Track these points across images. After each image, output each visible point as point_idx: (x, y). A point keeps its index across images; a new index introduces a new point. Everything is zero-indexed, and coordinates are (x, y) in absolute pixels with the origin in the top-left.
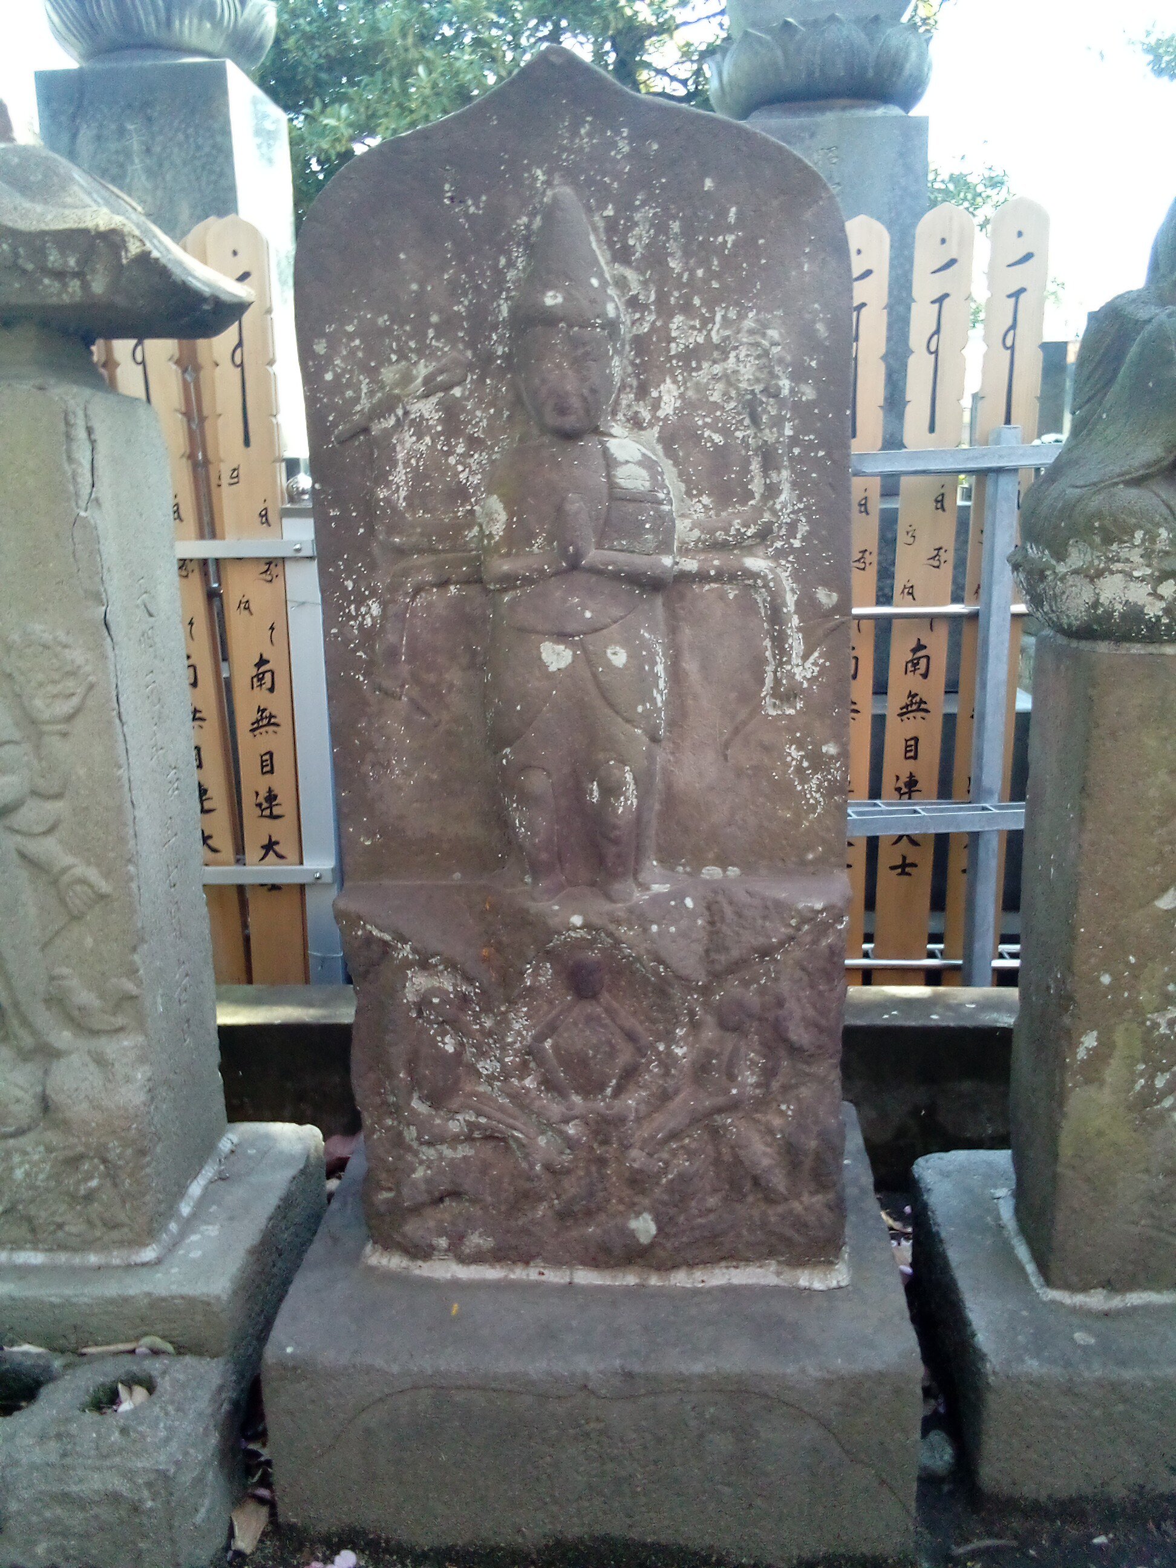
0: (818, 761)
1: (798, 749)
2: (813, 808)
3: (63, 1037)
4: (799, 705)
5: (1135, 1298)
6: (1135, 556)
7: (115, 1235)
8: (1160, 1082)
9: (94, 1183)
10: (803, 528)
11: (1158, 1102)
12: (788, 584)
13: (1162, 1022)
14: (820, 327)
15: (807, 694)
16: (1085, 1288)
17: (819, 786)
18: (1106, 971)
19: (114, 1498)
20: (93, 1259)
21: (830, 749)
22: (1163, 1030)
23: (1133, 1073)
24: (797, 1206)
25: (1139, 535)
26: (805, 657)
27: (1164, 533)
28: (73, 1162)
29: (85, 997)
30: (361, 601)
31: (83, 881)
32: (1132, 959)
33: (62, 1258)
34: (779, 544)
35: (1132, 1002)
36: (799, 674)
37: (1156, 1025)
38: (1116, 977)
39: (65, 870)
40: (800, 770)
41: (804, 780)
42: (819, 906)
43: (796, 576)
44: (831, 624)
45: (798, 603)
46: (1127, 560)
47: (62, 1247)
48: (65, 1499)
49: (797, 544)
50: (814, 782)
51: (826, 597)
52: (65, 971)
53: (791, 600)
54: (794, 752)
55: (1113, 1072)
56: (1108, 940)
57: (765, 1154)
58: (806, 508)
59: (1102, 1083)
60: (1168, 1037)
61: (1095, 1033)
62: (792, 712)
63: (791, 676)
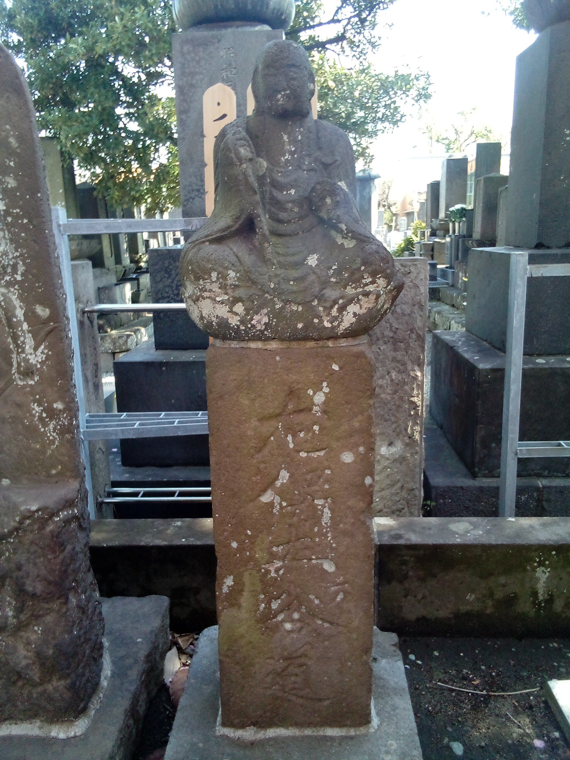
0: (52, 414)
1: (39, 405)
2: (53, 442)
4: (36, 378)
5: (272, 733)
8: (275, 605)
10: (21, 268)
11: (275, 616)
13: (272, 569)
14: (12, 140)
15: (40, 372)
16: (242, 726)
17: (55, 429)
18: (234, 540)
21: (59, 405)
22: (273, 574)
23: (257, 600)
25: (214, 275)
26: (36, 349)
27: (232, 274)
32: (249, 532)
34: (7, 278)
35: (252, 558)
36: (33, 360)
37: (268, 572)
38: (241, 543)
40: (41, 419)
41: (45, 425)
43: (20, 297)
44: (48, 329)
45: (25, 315)
46: (211, 291)
49: (19, 278)
50: (51, 426)
51: (43, 312)
53: (20, 313)
54: (36, 409)
55: (245, 599)
56: (234, 521)
57: (25, 657)
58: (21, 255)
59: (239, 606)
60: (276, 579)
61: (232, 577)
62: (32, 382)
63: (27, 361)
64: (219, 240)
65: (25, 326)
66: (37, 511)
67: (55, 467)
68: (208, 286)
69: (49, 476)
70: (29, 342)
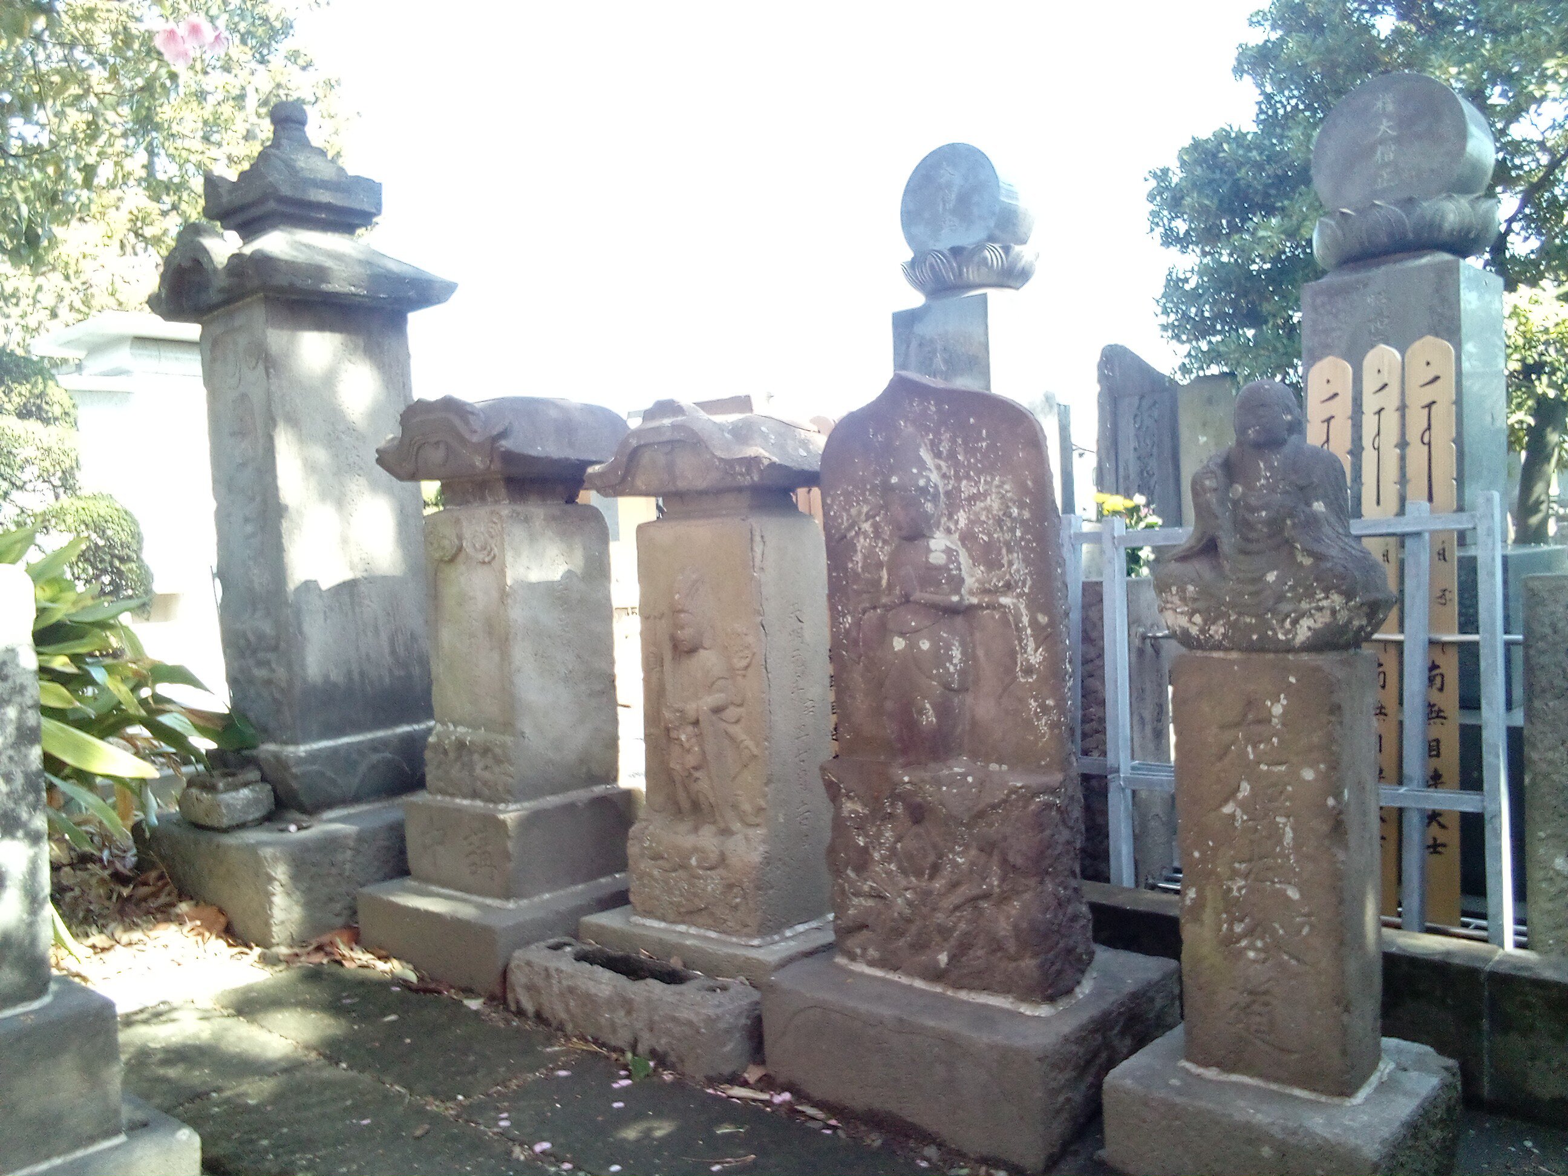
0: (1045, 709)
1: (1035, 701)
2: (1043, 735)
3: (737, 826)
4: (1035, 677)
5: (1234, 1078)
6: (1176, 600)
7: (745, 930)
8: (1238, 928)
9: (738, 900)
10: (1029, 583)
11: (1238, 941)
12: (1024, 611)
13: (1235, 888)
14: (1029, 483)
15: (1038, 671)
16: (1206, 1065)
17: (1046, 723)
18: (1196, 849)
19: (690, 1023)
20: (734, 940)
21: (1050, 702)
22: (1235, 893)
23: (1220, 919)
24: (1023, 964)
25: (1174, 589)
26: (1036, 650)
27: (1191, 588)
28: (731, 886)
29: (747, 807)
30: (844, 616)
31: (747, 748)
32: (1211, 843)
33: (724, 937)
34: (1018, 590)
35: (1212, 872)
36: (1033, 660)
37: (1230, 890)
38: (1203, 853)
39: (742, 741)
40: (1036, 713)
41: (1039, 719)
42: (1019, 785)
43: (1027, 607)
44: (1045, 634)
45: (1030, 621)
46: (1172, 603)
47: (724, 932)
48: (674, 1019)
49: (1026, 590)
50: (1043, 721)
51: (1043, 619)
52: (740, 792)
53: (1025, 620)
54: (1033, 703)
55: (1208, 916)
56: (1196, 829)
57: (1004, 929)
58: (1030, 572)
59: (1202, 924)
60: (1238, 898)
61: (1194, 890)
62: (1030, 680)
63: (1028, 661)
64: (1184, 558)
65: (1029, 631)
66: (1021, 788)
67: (1044, 759)
68: (1169, 598)
69: (1040, 766)
70: (1031, 645)
